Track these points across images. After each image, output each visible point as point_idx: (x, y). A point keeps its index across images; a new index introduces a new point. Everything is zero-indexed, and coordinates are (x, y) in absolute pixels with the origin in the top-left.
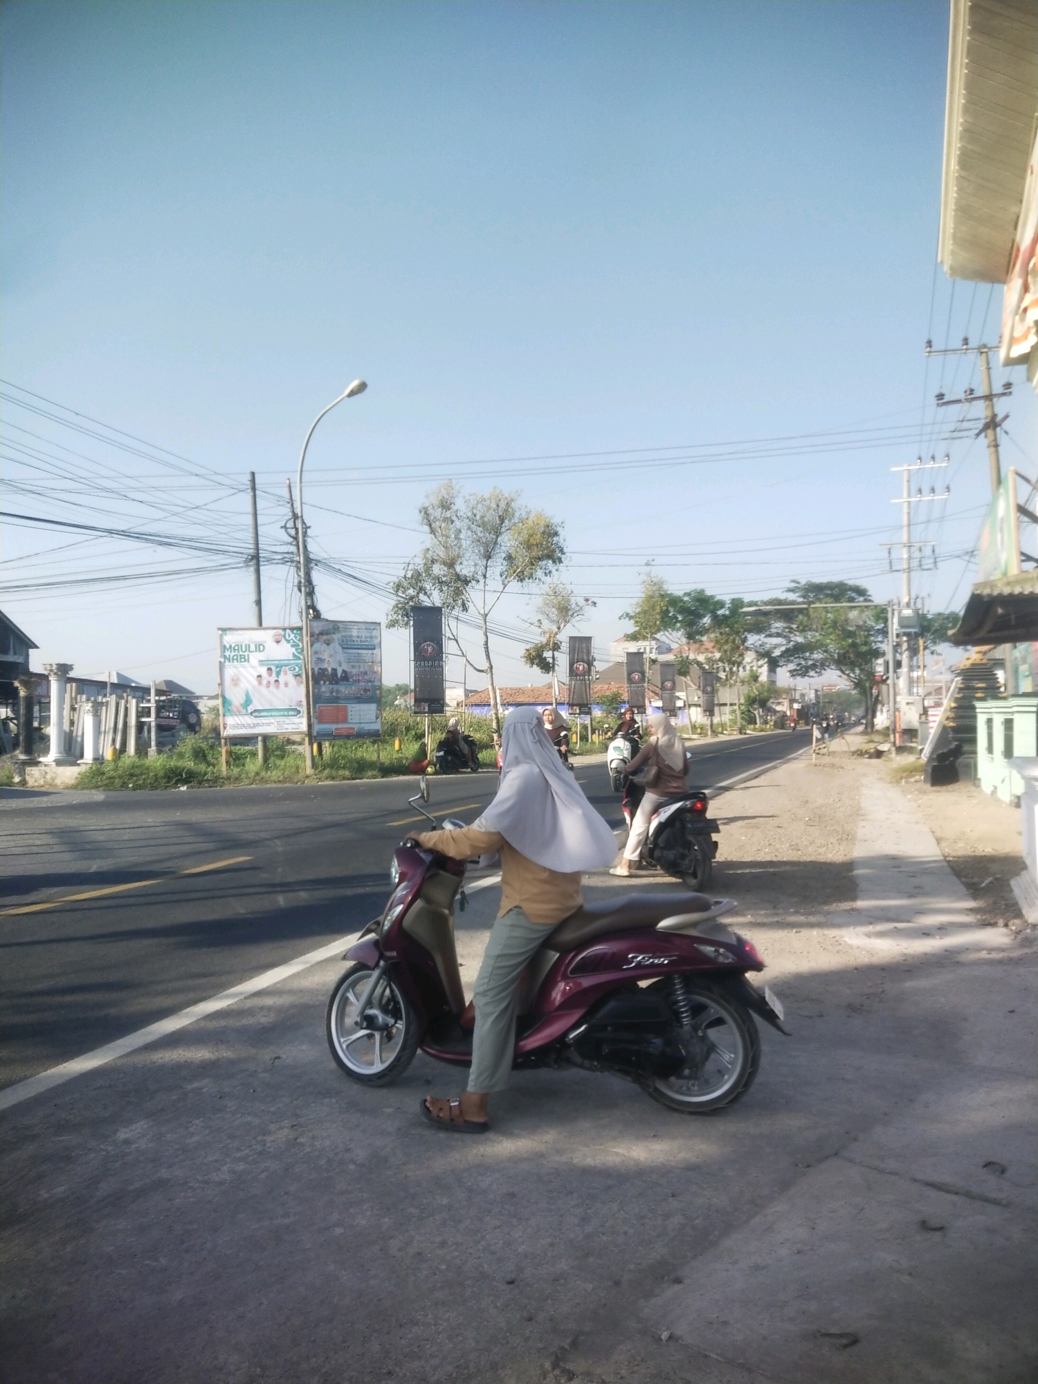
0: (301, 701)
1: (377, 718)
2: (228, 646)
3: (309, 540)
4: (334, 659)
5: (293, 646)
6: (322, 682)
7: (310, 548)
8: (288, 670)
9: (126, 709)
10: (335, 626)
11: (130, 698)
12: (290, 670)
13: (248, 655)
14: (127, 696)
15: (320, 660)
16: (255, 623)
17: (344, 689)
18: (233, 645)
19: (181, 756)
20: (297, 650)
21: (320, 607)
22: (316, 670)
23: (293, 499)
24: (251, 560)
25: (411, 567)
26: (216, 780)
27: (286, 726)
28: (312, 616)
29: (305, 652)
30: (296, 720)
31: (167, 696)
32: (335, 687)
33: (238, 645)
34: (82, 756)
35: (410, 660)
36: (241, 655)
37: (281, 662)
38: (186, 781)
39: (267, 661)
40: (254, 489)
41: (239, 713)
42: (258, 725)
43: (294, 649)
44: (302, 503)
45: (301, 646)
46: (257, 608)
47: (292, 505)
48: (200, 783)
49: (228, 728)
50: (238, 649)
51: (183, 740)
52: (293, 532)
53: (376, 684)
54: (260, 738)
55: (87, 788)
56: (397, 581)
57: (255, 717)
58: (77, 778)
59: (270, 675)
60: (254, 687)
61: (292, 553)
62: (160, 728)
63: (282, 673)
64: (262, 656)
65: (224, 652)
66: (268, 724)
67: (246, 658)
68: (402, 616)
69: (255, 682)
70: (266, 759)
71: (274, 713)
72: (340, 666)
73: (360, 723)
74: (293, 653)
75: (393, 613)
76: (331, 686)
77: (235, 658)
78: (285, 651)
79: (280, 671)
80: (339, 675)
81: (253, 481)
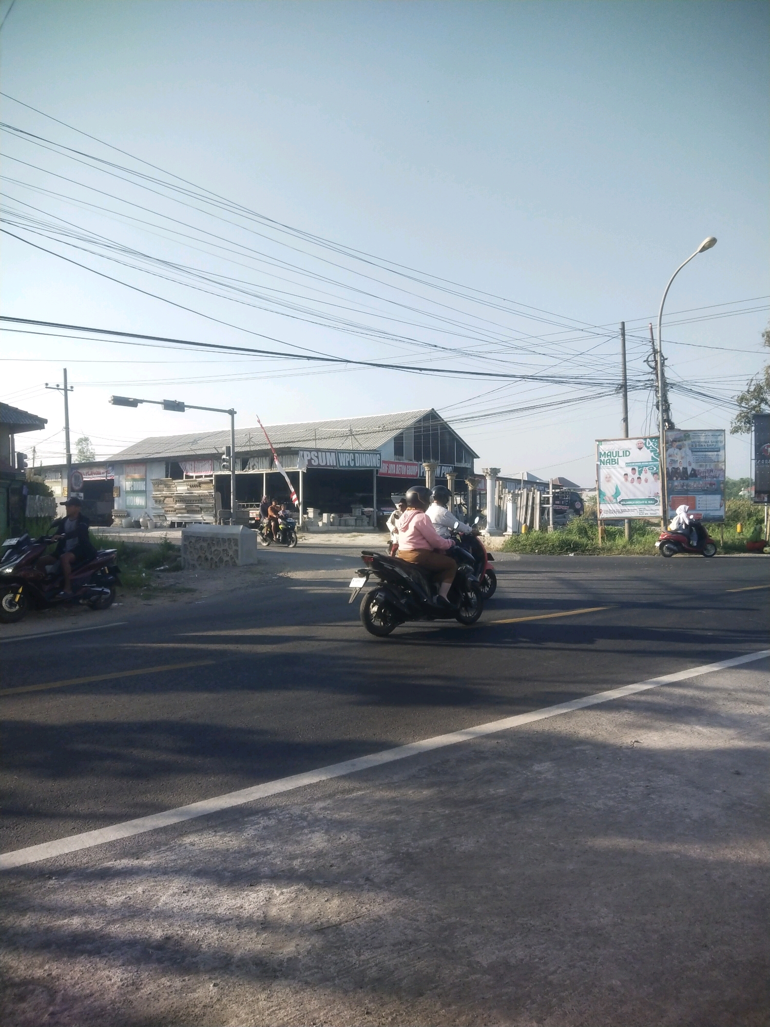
0: (658, 493)
1: (721, 506)
2: (603, 453)
3: (665, 369)
4: (684, 459)
5: (651, 451)
6: (675, 478)
7: (666, 375)
8: (648, 469)
9: (533, 498)
10: (687, 434)
11: (536, 490)
12: (649, 470)
13: (618, 459)
14: (534, 489)
15: (673, 461)
16: (623, 436)
17: (693, 484)
18: (607, 452)
19: (570, 532)
20: (654, 454)
21: (674, 419)
22: (670, 469)
23: (654, 338)
24: (620, 388)
25: (754, 382)
26: (595, 550)
27: (646, 512)
28: (668, 427)
29: (661, 456)
30: (654, 507)
31: (560, 489)
32: (686, 482)
33: (610, 452)
34: (506, 530)
35: (751, 459)
36: (612, 459)
37: (643, 464)
38: (573, 550)
39: (632, 463)
40: (623, 334)
41: (611, 502)
42: (625, 511)
43: (652, 453)
44: (660, 341)
45: (658, 451)
46: (624, 424)
47: (653, 343)
48: (583, 551)
49: (603, 512)
50: (610, 455)
51: (571, 520)
52: (653, 364)
53: (720, 479)
54: (626, 521)
55: (509, 552)
56: (740, 394)
57: (623, 505)
58: (503, 544)
59: (634, 474)
60: (622, 483)
61: (652, 380)
62: (556, 512)
63: (643, 472)
64: (628, 459)
65: (600, 457)
66: (633, 510)
67: (616, 461)
68: (745, 423)
69: (623, 479)
70: (630, 536)
71: (636, 502)
72: (690, 465)
73: (706, 510)
74: (652, 457)
75: (736, 421)
76: (682, 482)
77: (608, 461)
78: (646, 455)
79: (642, 470)
80: (689, 473)
81: (623, 329)
